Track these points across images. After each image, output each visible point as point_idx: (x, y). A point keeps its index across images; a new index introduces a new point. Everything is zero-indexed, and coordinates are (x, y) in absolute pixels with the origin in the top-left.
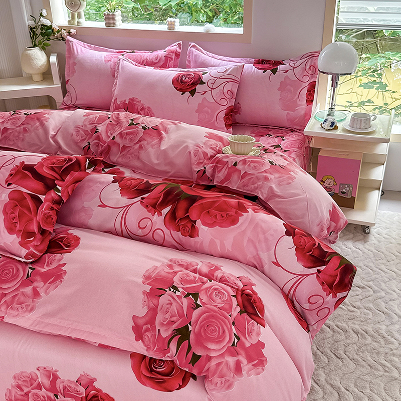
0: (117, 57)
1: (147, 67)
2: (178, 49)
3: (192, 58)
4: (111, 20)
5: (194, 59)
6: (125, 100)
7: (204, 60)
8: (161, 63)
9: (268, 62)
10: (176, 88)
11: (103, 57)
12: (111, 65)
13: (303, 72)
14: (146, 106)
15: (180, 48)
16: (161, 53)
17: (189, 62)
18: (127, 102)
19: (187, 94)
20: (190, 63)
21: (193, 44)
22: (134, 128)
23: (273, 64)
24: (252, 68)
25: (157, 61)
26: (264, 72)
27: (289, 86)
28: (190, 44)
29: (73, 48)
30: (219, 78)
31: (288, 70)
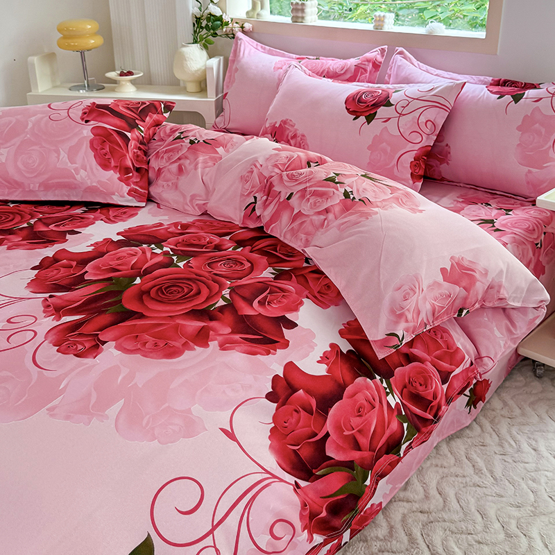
2: (379, 57)
4: (300, 12)
8: (348, 76)
10: (348, 110)
11: (274, 64)
14: (299, 133)
15: (383, 56)
17: (390, 76)
18: (277, 125)
21: (400, 49)
25: (342, 72)
26: (498, 98)
27: (537, 125)
28: (397, 50)
29: (240, 49)
30: (417, 99)
31: (541, 99)
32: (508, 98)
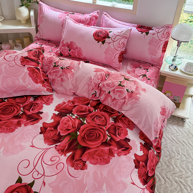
0: (65, 16)
2: (97, 15)
5: (105, 22)
8: (88, 22)
9: (144, 27)
10: (95, 39)
11: (58, 15)
12: (61, 21)
13: (162, 35)
14: (78, 47)
16: (88, 16)
17: (102, 23)
18: (69, 43)
19: (101, 43)
23: (147, 29)
24: (136, 30)
25: (86, 21)
26: (141, 33)
27: (154, 43)
28: (104, 13)
29: (42, 9)
30: (118, 36)
31: (155, 34)
32: (144, 33)
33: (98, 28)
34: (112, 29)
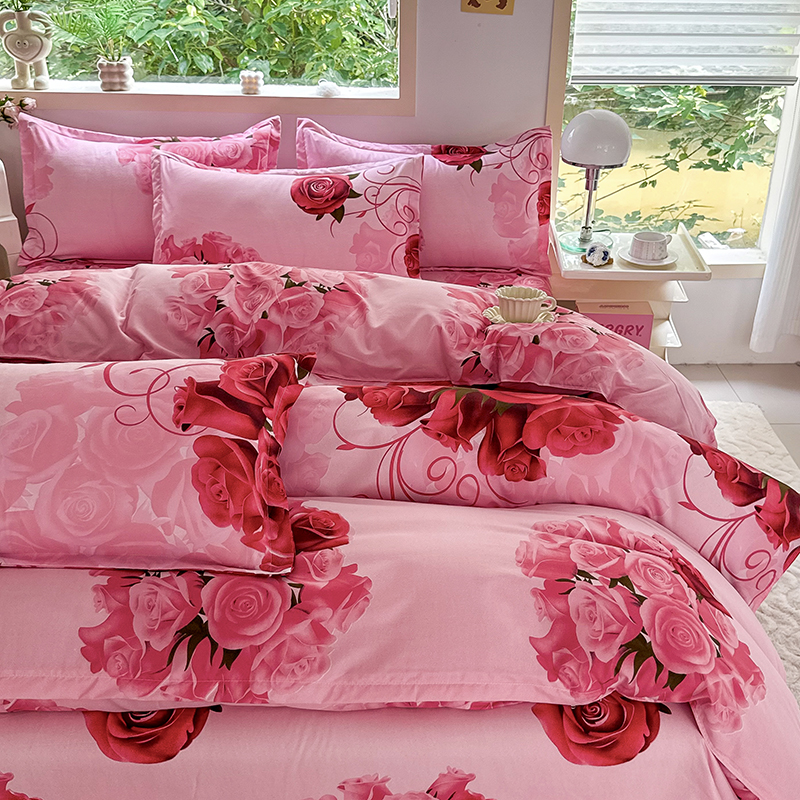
0: (148, 152)
1: (222, 169)
2: (274, 132)
3: (310, 148)
4: (116, 76)
5: (314, 150)
6: (195, 239)
7: (337, 152)
8: (247, 161)
9: (457, 149)
10: (303, 208)
11: (114, 154)
12: (135, 170)
13: (528, 166)
14: (244, 246)
15: (278, 130)
16: (242, 140)
17: (304, 155)
18: (200, 242)
19: (328, 217)
20: (305, 158)
21: (306, 120)
22: (300, 293)
23: (468, 153)
24: (434, 162)
26: (458, 169)
27: (507, 193)
28: (300, 122)
29: (39, 138)
30: (385, 184)
31: (501, 164)
32: (467, 168)
33: (297, 174)
34: (352, 169)
